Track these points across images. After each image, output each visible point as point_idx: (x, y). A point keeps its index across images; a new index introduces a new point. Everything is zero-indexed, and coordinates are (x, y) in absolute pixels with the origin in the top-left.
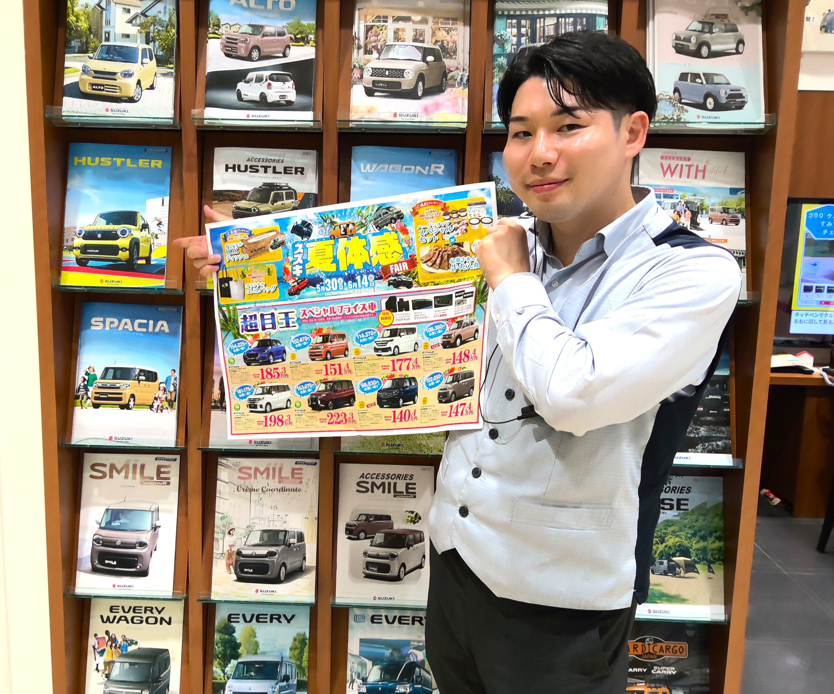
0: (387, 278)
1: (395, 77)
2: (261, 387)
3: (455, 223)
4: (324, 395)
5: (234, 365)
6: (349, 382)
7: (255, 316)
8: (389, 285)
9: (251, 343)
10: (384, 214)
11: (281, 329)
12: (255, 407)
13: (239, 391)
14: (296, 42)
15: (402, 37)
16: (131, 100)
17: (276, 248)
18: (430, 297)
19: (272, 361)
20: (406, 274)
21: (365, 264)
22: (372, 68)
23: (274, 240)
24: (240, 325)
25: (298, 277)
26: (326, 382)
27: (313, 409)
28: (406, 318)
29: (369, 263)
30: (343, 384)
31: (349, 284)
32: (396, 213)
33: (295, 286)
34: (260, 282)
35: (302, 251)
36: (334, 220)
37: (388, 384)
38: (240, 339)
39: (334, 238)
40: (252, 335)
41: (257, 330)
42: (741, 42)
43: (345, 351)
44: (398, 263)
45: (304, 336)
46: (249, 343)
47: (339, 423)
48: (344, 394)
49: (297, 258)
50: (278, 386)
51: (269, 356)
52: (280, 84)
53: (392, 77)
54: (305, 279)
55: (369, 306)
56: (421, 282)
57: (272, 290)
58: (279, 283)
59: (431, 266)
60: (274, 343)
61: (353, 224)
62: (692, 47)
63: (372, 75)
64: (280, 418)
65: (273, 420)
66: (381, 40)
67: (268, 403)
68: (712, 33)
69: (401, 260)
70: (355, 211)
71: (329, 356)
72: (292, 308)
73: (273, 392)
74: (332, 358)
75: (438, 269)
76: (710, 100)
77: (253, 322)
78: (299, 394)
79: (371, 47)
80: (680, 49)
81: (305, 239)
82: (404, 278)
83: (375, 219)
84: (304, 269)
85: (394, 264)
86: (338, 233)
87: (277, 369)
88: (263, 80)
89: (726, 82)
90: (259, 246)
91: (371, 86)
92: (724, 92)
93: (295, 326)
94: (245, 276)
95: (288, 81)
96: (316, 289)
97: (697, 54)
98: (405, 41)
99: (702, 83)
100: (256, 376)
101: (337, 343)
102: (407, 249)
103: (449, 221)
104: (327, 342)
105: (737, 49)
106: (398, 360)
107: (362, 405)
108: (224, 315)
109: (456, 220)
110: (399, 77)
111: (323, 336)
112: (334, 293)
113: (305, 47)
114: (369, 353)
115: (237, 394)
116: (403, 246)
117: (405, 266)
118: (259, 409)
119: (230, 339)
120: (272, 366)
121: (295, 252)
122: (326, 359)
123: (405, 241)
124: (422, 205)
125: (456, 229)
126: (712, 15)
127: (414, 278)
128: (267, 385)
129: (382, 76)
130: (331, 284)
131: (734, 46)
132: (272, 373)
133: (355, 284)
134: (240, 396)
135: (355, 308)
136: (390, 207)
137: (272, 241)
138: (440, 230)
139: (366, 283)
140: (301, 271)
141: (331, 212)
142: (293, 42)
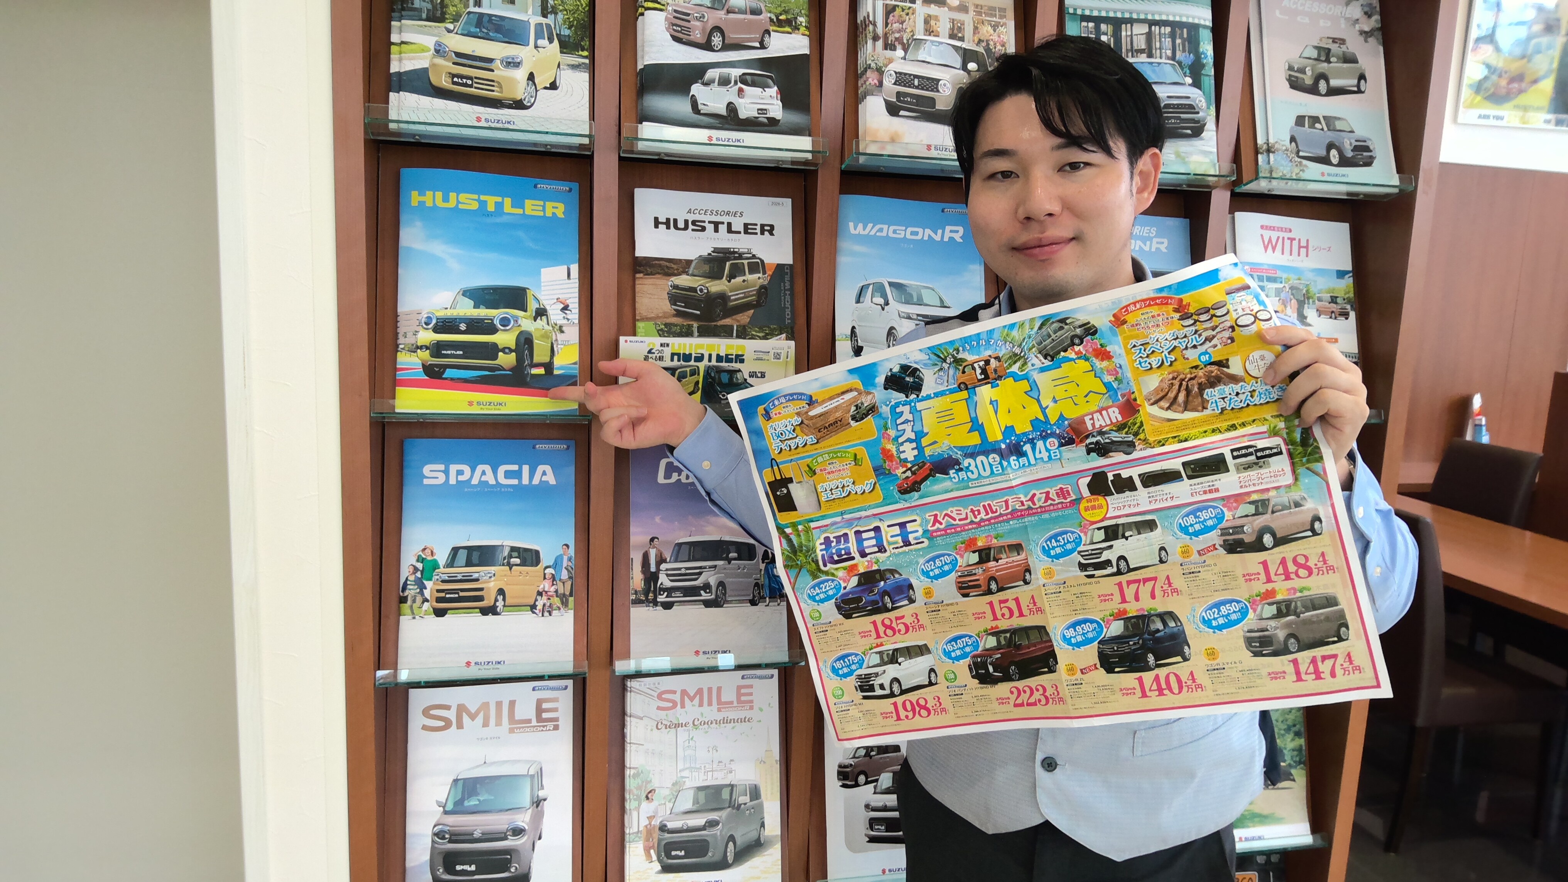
0: (1081, 441)
1: (927, 90)
2: (876, 653)
3: (1206, 329)
4: (999, 656)
5: (821, 621)
6: (1042, 630)
7: (846, 535)
8: (1088, 454)
9: (844, 581)
10: (1055, 332)
11: (896, 551)
12: (872, 688)
13: (838, 665)
14: (779, 27)
15: (935, 29)
16: (519, 105)
17: (862, 419)
18: (1175, 464)
19: (889, 605)
20: (1120, 427)
21: (1035, 422)
22: (896, 73)
23: (857, 406)
24: (819, 554)
25: (910, 462)
26: (996, 633)
27: (981, 683)
28: (1132, 503)
29: (1042, 418)
30: (1030, 632)
31: (1012, 463)
32: (1080, 327)
33: (907, 478)
34: (843, 478)
35: (910, 417)
36: (960, 356)
37: (1116, 628)
38: (824, 577)
39: (967, 389)
40: (844, 568)
41: (853, 558)
42: (1362, 77)
43: (1024, 574)
44: (1100, 411)
45: (943, 555)
46: (841, 582)
47: (1034, 704)
48: (1036, 651)
49: (904, 430)
50: (907, 648)
51: (882, 598)
52: (758, 91)
53: (922, 89)
54: (924, 463)
55: (1057, 493)
56: (1151, 439)
57: (868, 489)
58: (877, 476)
59: (1168, 408)
60: (888, 575)
61: (998, 358)
62: (1309, 81)
63: (895, 84)
64: (922, 702)
65: (909, 707)
66: (908, 31)
67: (896, 680)
68: (1330, 62)
69: (1105, 405)
70: (996, 335)
71: (994, 586)
72: (911, 514)
73: (900, 660)
74: (1001, 589)
75: (1183, 412)
76: (1334, 153)
77: (842, 547)
78: (950, 658)
79: (894, 39)
80: (1295, 84)
81: (913, 396)
82: (1116, 436)
83: (1040, 343)
84: (920, 448)
85: (1092, 414)
86: (972, 379)
87: (903, 617)
88: (730, 83)
89: (1350, 130)
90: (831, 419)
91: (895, 100)
92: (1348, 142)
93: (923, 542)
94: (814, 473)
95: (769, 87)
96: (951, 478)
97: (1313, 90)
98: (938, 36)
99: (1322, 129)
100: (864, 634)
101: (1006, 560)
102: (1115, 385)
103: (1193, 328)
104: (989, 561)
105: (1358, 86)
106: (1129, 583)
107: (1071, 670)
108: (790, 541)
109: (1208, 325)
110: (932, 91)
111: (980, 551)
112: (987, 481)
113: (793, 35)
114: (1070, 574)
115: (834, 670)
116: (1106, 381)
117: (1115, 415)
118: (879, 692)
119: (806, 581)
120: (892, 615)
121: (899, 422)
122: (989, 592)
123: (1108, 371)
124: (1132, 308)
125: (1209, 339)
126: (1328, 38)
127: (1136, 434)
128: (889, 647)
129: (909, 87)
130: (976, 466)
131: (1355, 82)
132: (894, 625)
133: (1023, 460)
134: (841, 672)
135: (1032, 499)
136: (1068, 318)
137: (853, 408)
138: (1176, 343)
139: (1045, 455)
140: (916, 452)
141: (951, 342)
142: (775, 25)
